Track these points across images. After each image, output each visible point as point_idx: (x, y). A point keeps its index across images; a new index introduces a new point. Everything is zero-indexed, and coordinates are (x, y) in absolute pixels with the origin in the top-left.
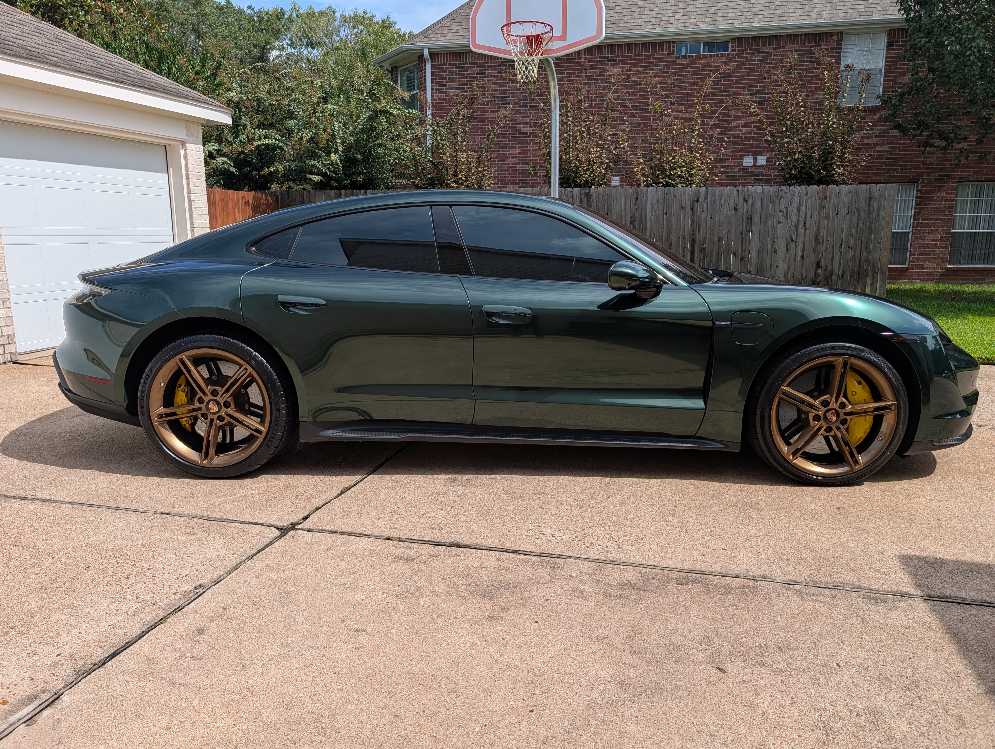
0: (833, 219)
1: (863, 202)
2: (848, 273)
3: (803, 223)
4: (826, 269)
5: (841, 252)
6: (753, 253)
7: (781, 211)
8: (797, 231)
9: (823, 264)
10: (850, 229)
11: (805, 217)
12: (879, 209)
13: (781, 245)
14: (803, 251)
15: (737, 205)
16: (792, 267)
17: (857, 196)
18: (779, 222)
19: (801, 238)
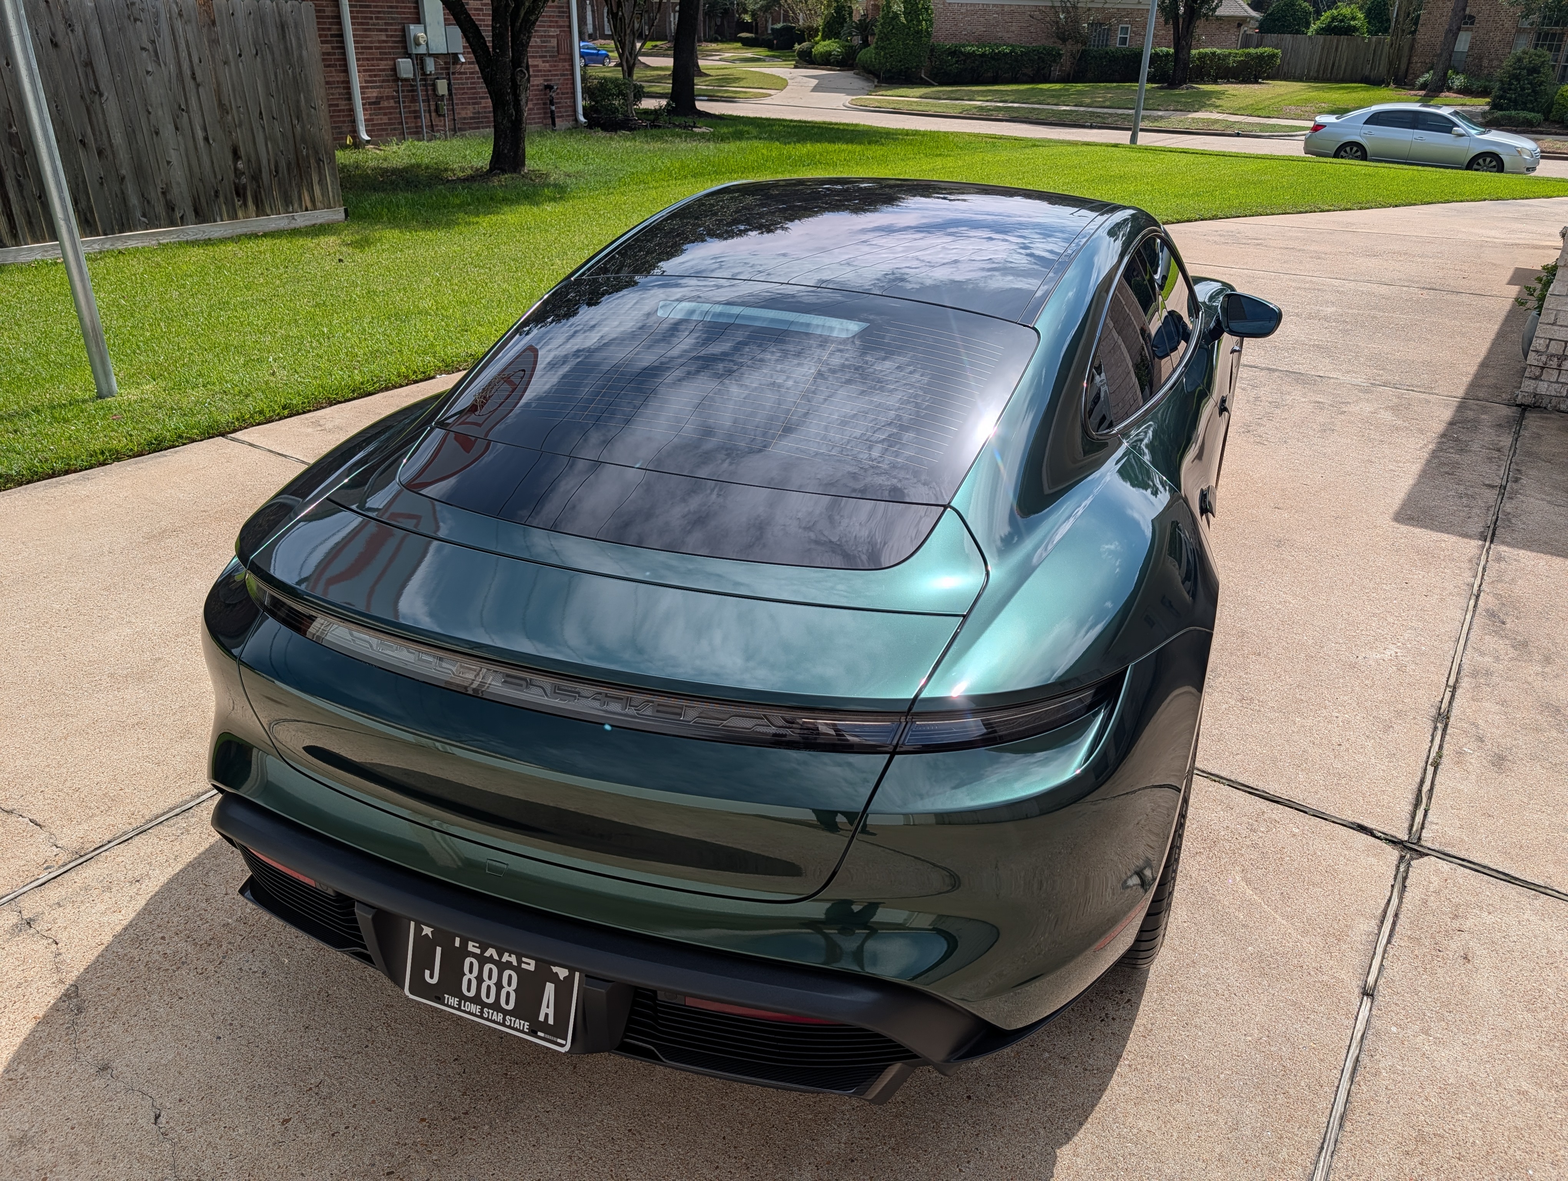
0: (237, 66)
1: (273, 35)
2: (283, 164)
3: (189, 73)
4: (249, 161)
5: (263, 128)
6: (118, 139)
7: (143, 49)
8: (184, 89)
9: (242, 152)
10: (267, 85)
11: (191, 61)
12: (300, 46)
13: (164, 118)
14: (205, 129)
15: (53, 35)
16: (194, 163)
17: (263, 22)
18: (148, 72)
19: (193, 102)
